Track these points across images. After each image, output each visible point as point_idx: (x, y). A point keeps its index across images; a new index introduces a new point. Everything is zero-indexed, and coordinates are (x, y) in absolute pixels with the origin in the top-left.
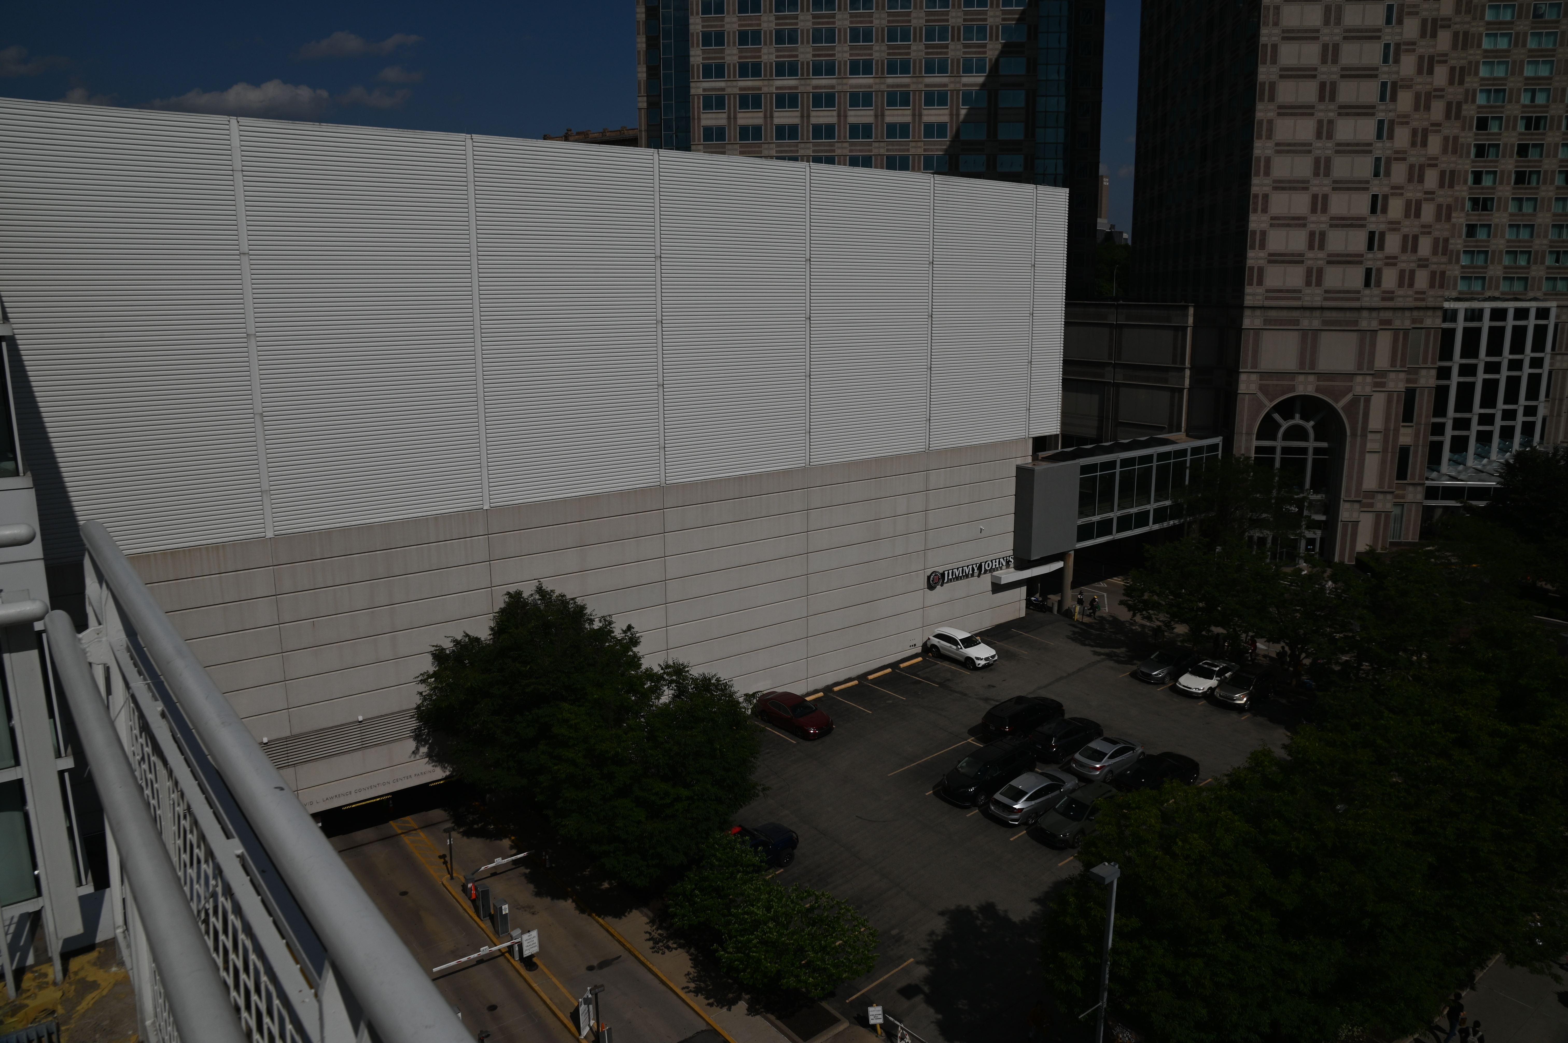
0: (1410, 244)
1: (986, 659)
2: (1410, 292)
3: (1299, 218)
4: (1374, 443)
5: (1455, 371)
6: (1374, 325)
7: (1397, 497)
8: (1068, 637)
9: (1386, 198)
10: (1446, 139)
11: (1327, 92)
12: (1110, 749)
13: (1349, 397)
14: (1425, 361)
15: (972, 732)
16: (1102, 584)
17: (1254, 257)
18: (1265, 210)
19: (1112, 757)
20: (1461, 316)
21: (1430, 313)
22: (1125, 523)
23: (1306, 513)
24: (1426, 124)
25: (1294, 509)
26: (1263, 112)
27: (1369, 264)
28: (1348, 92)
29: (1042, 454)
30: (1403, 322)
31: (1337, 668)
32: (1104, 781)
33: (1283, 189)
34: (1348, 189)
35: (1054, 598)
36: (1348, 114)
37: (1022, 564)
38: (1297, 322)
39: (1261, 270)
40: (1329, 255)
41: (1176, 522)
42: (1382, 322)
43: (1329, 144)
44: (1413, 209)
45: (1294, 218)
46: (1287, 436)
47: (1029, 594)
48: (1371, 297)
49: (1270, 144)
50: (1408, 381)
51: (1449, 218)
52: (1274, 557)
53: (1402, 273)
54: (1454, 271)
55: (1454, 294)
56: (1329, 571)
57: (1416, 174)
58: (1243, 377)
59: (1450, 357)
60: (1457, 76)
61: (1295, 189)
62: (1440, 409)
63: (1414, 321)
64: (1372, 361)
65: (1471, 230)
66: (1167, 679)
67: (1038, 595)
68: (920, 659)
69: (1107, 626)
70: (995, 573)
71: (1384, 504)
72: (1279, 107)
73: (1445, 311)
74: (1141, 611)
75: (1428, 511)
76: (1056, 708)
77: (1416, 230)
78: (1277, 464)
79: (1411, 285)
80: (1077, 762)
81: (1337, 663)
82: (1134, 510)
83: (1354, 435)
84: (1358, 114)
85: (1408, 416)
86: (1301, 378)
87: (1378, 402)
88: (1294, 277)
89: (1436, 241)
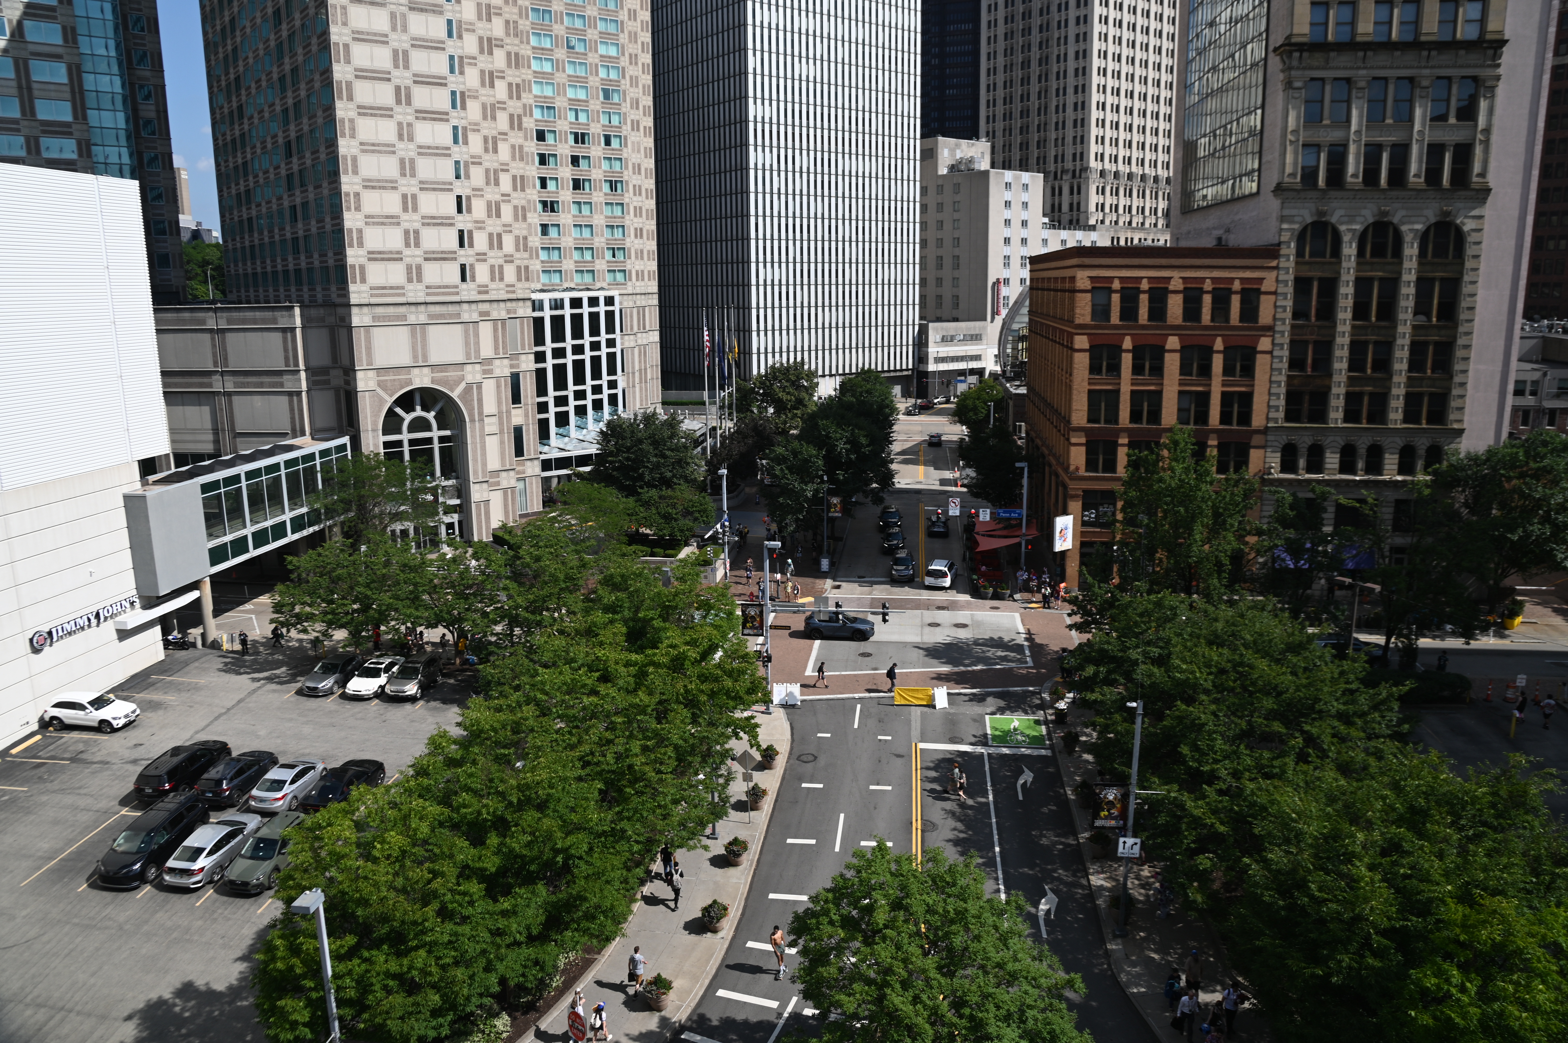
0: (495, 241)
1: (126, 716)
2: (502, 285)
3: (392, 217)
4: (491, 425)
5: (549, 355)
6: (475, 317)
7: (518, 473)
8: (220, 670)
9: (469, 198)
10: (513, 147)
11: (402, 96)
12: (288, 775)
13: (463, 385)
14: (523, 348)
15: (124, 802)
16: (248, 606)
17: (353, 256)
18: (358, 209)
19: (293, 782)
20: (547, 306)
21: (521, 303)
22: (260, 538)
23: (441, 499)
24: (494, 133)
25: (430, 497)
26: (343, 110)
27: (463, 261)
28: (423, 97)
29: (152, 478)
30: (499, 312)
31: (493, 639)
32: (290, 810)
33: (373, 188)
34: (434, 189)
35: (195, 633)
36: (424, 119)
37: (150, 602)
38: (404, 317)
39: (362, 268)
40: (426, 253)
41: (317, 528)
42: (482, 314)
43: (412, 146)
44: (494, 210)
45: (387, 217)
46: (412, 428)
47: (165, 632)
48: (468, 291)
49: (354, 143)
50: (512, 366)
51: (525, 218)
52: (418, 546)
53: (492, 267)
54: (536, 266)
55: (539, 286)
56: (470, 551)
57: (492, 178)
58: (360, 375)
59: (543, 343)
60: (516, 91)
61: (384, 188)
62: (542, 390)
63: (508, 312)
64: (478, 351)
65: (545, 228)
66: (335, 688)
67: (175, 633)
68: (38, 737)
69: (261, 649)
70: (118, 619)
71: (508, 480)
72: (359, 107)
73: (534, 302)
74: (294, 625)
75: (546, 481)
76: (223, 749)
77: (499, 229)
78: (407, 457)
79: (502, 279)
80: (254, 798)
81: (492, 634)
82: (269, 523)
83: (472, 420)
84: (434, 119)
85: (516, 398)
86: (416, 371)
87: (489, 387)
88: (395, 274)
89: (517, 238)
